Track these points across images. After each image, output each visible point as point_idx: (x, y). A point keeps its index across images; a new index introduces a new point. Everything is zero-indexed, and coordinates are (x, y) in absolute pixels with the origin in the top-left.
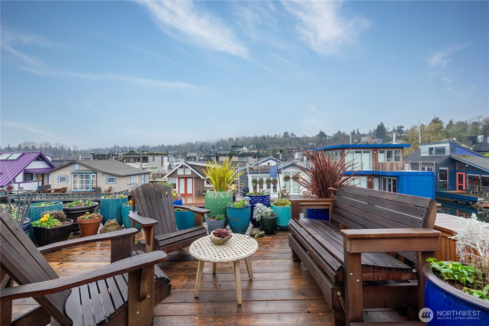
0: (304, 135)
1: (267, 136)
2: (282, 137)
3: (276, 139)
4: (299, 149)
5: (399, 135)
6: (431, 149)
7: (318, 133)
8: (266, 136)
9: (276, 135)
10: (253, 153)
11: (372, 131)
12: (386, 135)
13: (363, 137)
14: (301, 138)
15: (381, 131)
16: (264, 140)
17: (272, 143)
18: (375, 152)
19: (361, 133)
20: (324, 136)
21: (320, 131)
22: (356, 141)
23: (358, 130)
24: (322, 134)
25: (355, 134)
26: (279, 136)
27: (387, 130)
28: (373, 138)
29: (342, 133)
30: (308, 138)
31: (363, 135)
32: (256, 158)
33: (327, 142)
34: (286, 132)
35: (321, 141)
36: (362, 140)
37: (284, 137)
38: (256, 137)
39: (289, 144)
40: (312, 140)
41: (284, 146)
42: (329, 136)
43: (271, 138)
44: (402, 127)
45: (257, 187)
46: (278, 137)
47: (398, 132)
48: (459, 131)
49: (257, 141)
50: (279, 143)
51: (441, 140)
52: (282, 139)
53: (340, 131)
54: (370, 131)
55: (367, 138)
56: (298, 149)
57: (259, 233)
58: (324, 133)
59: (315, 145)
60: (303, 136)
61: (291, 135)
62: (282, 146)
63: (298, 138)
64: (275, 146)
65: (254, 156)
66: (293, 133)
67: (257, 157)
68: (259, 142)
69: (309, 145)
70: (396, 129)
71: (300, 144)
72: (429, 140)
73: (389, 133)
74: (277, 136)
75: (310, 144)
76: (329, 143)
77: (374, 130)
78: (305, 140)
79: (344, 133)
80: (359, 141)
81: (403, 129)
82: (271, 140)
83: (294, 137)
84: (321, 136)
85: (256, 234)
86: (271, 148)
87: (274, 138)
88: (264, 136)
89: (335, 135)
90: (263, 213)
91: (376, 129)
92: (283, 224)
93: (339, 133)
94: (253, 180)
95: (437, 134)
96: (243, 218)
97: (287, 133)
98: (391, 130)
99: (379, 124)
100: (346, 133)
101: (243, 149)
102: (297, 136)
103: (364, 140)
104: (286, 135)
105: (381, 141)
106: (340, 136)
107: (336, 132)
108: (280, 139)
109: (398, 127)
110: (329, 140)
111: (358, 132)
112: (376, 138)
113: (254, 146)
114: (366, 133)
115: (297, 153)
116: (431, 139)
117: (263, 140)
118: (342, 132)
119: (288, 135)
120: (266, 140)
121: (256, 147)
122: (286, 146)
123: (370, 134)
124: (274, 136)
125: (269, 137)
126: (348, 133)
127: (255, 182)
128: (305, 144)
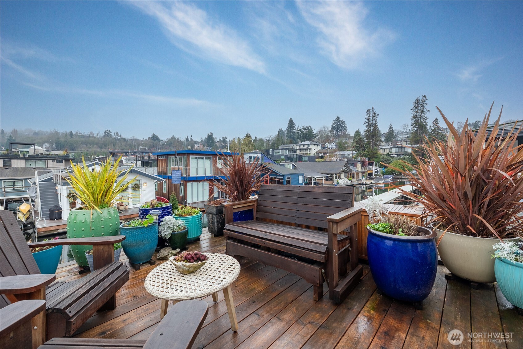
0: (133, 137)
1: (77, 133)
2: (102, 136)
3: (91, 139)
4: (127, 153)
5: (224, 145)
6: (251, 158)
7: (151, 136)
8: (74, 133)
9: (91, 133)
10: (57, 155)
11: (203, 139)
12: (214, 144)
13: (196, 144)
14: (129, 140)
15: (210, 139)
16: (72, 137)
17: (85, 143)
18: (215, 159)
19: (194, 140)
20: (157, 140)
21: (152, 134)
22: (190, 147)
23: (191, 137)
24: (155, 138)
25: (189, 140)
26: (97, 135)
27: (215, 139)
28: (204, 146)
29: (177, 139)
30: (138, 140)
31: (196, 143)
32: (62, 163)
33: (161, 147)
34: (108, 131)
35: (154, 145)
36: (195, 147)
37: (104, 136)
38: (56, 133)
39: (112, 145)
40: (144, 143)
41: (105, 148)
42: (162, 140)
43: (82, 136)
44: (226, 138)
45: (77, 203)
46: (94, 136)
47: (223, 142)
48: (260, 145)
49: (58, 138)
50: (97, 144)
51: (251, 151)
52: (101, 138)
53: (175, 136)
54: (202, 139)
55: (199, 145)
56: (125, 153)
57: (173, 253)
58: (157, 136)
59: (147, 149)
60: (131, 138)
61: (115, 135)
62: (101, 148)
63: (125, 140)
64: (90, 147)
65: (60, 160)
66: (117, 133)
67: (64, 161)
68: (62, 140)
69: (140, 149)
70: (221, 139)
71: (128, 147)
72: (245, 150)
73: (217, 142)
74: (94, 134)
75: (141, 147)
76: (163, 148)
77: (205, 138)
78: (134, 143)
79: (178, 138)
80: (193, 147)
81: (226, 140)
82: (83, 139)
83: (120, 137)
84: (154, 140)
85: (168, 255)
86: (84, 150)
87: (89, 136)
88: (71, 132)
89: (169, 140)
90: (175, 227)
91: (206, 137)
92: (193, 236)
93: (173, 138)
94: (70, 194)
95: (249, 146)
96: (152, 239)
97: (110, 131)
98: (217, 140)
99: (209, 133)
100: (180, 139)
101: (35, 149)
102: (123, 137)
103: (197, 147)
104: (108, 134)
105: (210, 149)
106: (173, 141)
107: (170, 137)
108: (98, 138)
109: (223, 137)
110: (163, 145)
111: (191, 139)
112: (207, 146)
113: (52, 146)
114: (199, 141)
115: (124, 158)
116: (246, 150)
117: (70, 137)
118: (176, 137)
119: (111, 135)
120: (75, 138)
121: (56, 146)
122: (108, 148)
123: (202, 141)
124: (89, 134)
125: (80, 135)
126: (183, 139)
127: (73, 196)
128: (135, 147)
